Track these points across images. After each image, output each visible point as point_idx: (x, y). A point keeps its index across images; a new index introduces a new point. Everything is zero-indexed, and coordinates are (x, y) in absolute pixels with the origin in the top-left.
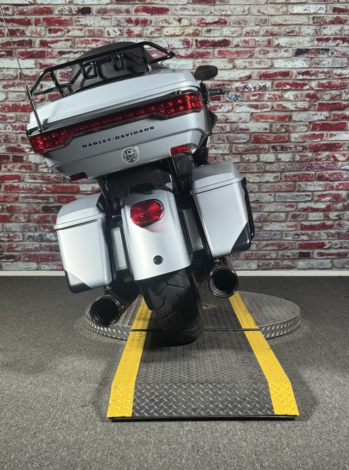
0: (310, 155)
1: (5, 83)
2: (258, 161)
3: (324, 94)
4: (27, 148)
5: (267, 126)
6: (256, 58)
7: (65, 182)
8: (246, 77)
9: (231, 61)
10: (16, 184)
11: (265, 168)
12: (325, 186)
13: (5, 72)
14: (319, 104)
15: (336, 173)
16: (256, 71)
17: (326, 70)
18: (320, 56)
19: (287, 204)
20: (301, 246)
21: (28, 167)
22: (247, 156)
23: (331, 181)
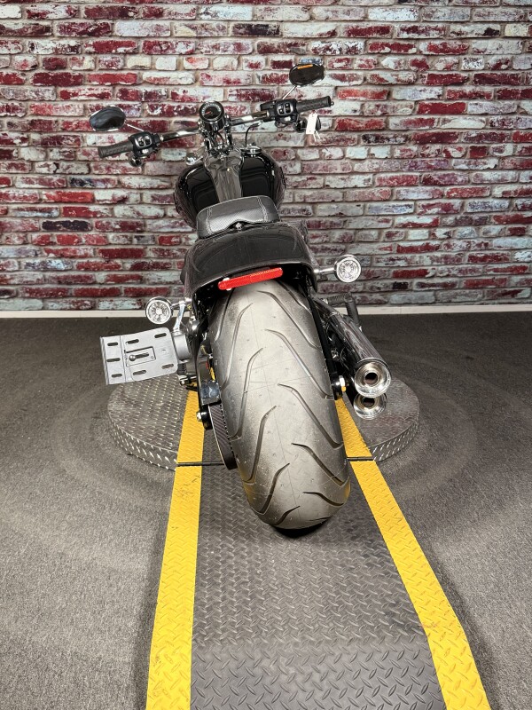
0: (414, 148)
2: (343, 157)
3: (436, 60)
4: (17, 138)
5: (357, 106)
6: (343, 5)
7: (73, 187)
8: (329, 33)
9: (308, 8)
10: (3, 191)
11: (353, 166)
12: (433, 192)
14: (429, 75)
15: (448, 175)
16: (343, 24)
17: (440, 25)
18: (434, 4)
19: (380, 218)
20: (396, 275)
21: (20, 167)
22: (329, 149)
23: (441, 185)
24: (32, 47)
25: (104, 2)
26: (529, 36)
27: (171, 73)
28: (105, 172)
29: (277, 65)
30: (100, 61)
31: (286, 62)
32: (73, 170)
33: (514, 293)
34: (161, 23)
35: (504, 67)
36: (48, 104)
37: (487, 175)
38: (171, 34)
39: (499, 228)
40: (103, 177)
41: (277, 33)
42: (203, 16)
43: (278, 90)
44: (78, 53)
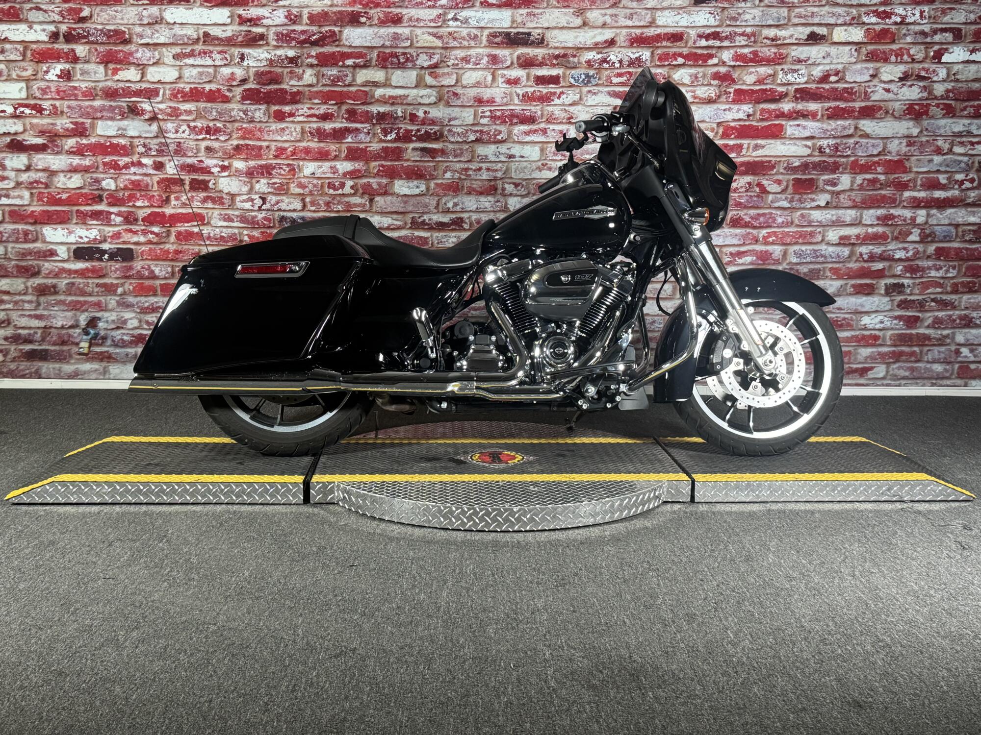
1: (177, 50)
3: (745, 72)
4: (216, 166)
6: (624, 7)
8: (606, 42)
9: (580, 12)
10: (196, 230)
12: (744, 237)
13: (177, 30)
14: (736, 90)
15: (764, 215)
16: (624, 31)
17: (749, 30)
18: (740, 5)
21: (218, 200)
23: (755, 228)
24: (242, 58)
25: (331, 6)
26: (865, 40)
27: (410, 90)
28: (323, 208)
29: (541, 80)
30: (323, 75)
31: (552, 77)
32: (283, 206)
33: (863, 372)
34: (399, 30)
35: (833, 79)
36: (258, 125)
37: (817, 215)
38: (411, 46)
39: (838, 284)
40: (320, 215)
41: (541, 42)
42: (451, 23)
43: (542, 110)
44: (297, 65)
